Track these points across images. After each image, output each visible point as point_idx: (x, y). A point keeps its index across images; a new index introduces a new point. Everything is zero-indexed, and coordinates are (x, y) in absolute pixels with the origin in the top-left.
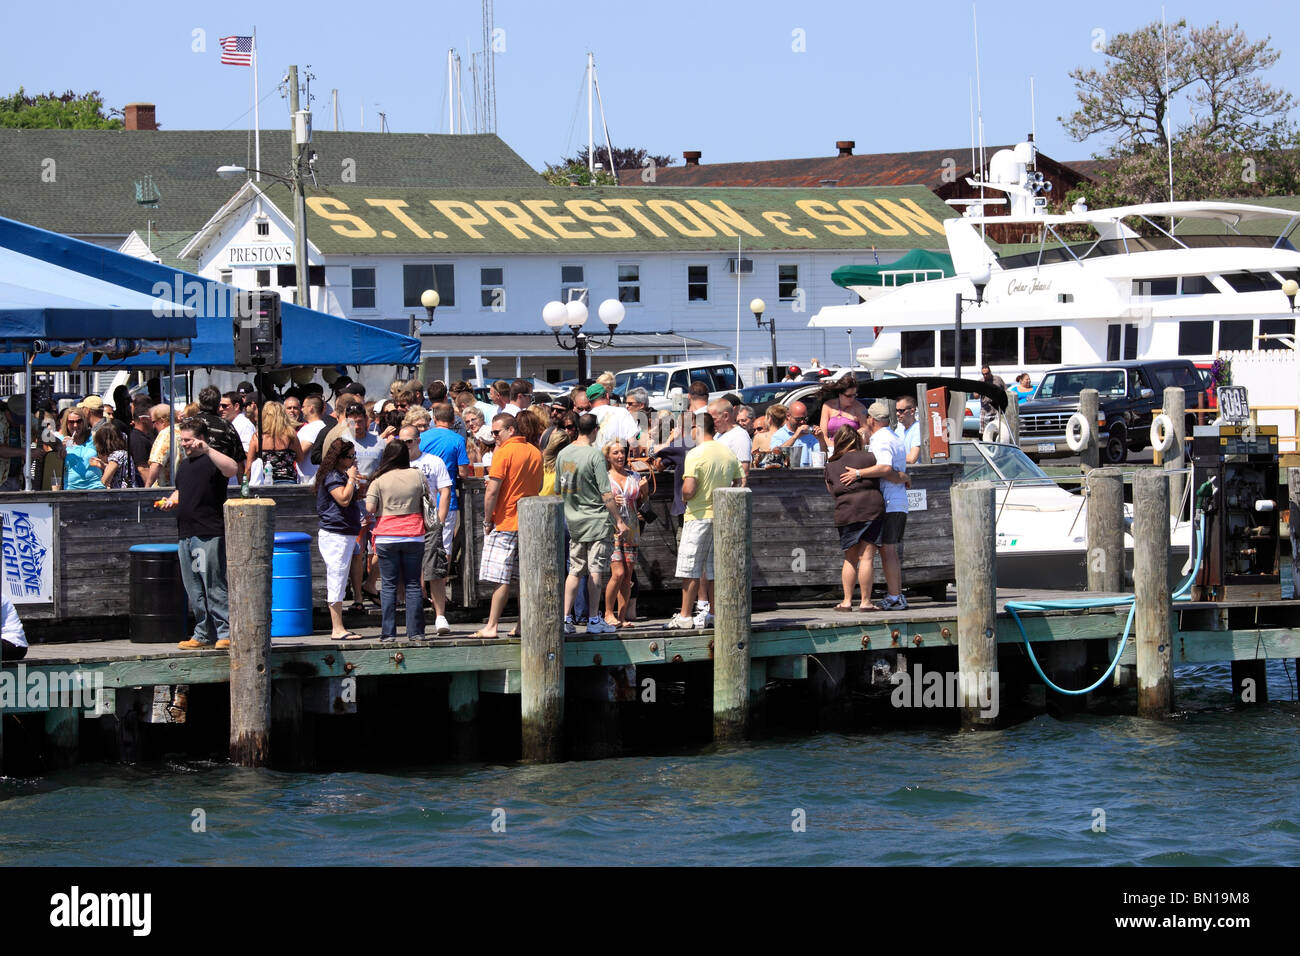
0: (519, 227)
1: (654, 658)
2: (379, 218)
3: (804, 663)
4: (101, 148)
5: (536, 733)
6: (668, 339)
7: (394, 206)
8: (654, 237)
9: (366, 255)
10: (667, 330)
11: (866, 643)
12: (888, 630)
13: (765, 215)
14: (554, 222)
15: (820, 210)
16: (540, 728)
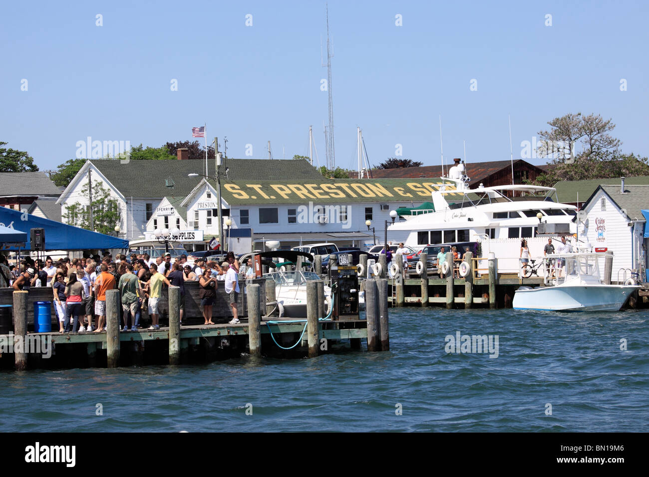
0: (303, 194)
1: (150, 338)
2: (251, 191)
3: (198, 340)
4: (159, 167)
5: (111, 361)
6: (357, 234)
7: (257, 187)
8: (353, 197)
9: (245, 205)
10: (357, 231)
11: (219, 334)
12: (226, 330)
13: (395, 189)
14: (316, 192)
15: (416, 187)
16: (112, 359)
